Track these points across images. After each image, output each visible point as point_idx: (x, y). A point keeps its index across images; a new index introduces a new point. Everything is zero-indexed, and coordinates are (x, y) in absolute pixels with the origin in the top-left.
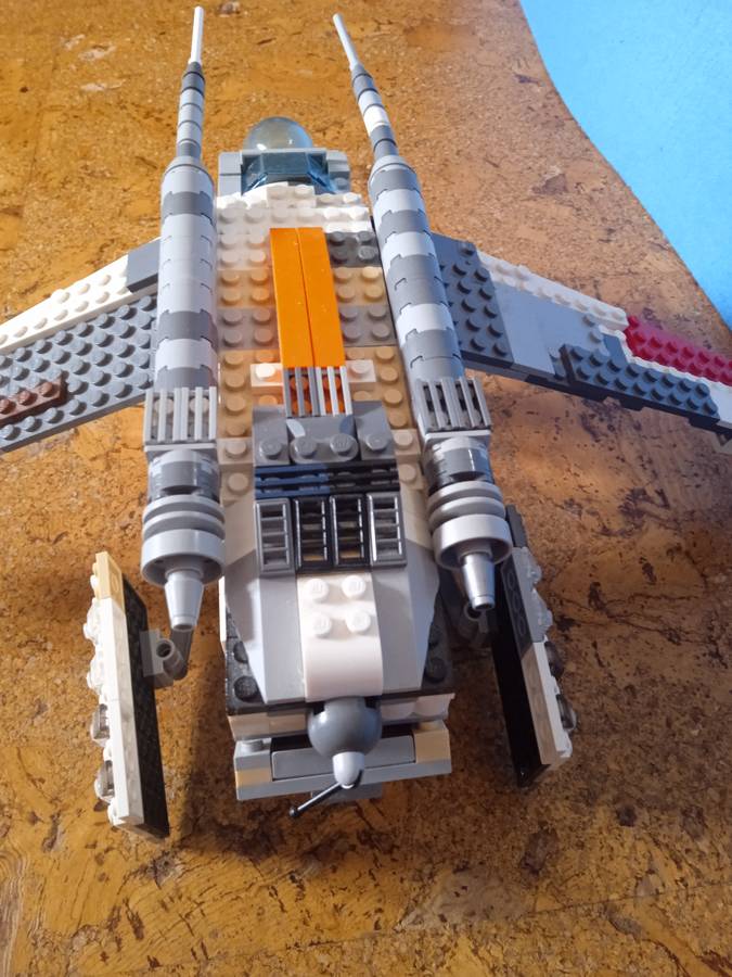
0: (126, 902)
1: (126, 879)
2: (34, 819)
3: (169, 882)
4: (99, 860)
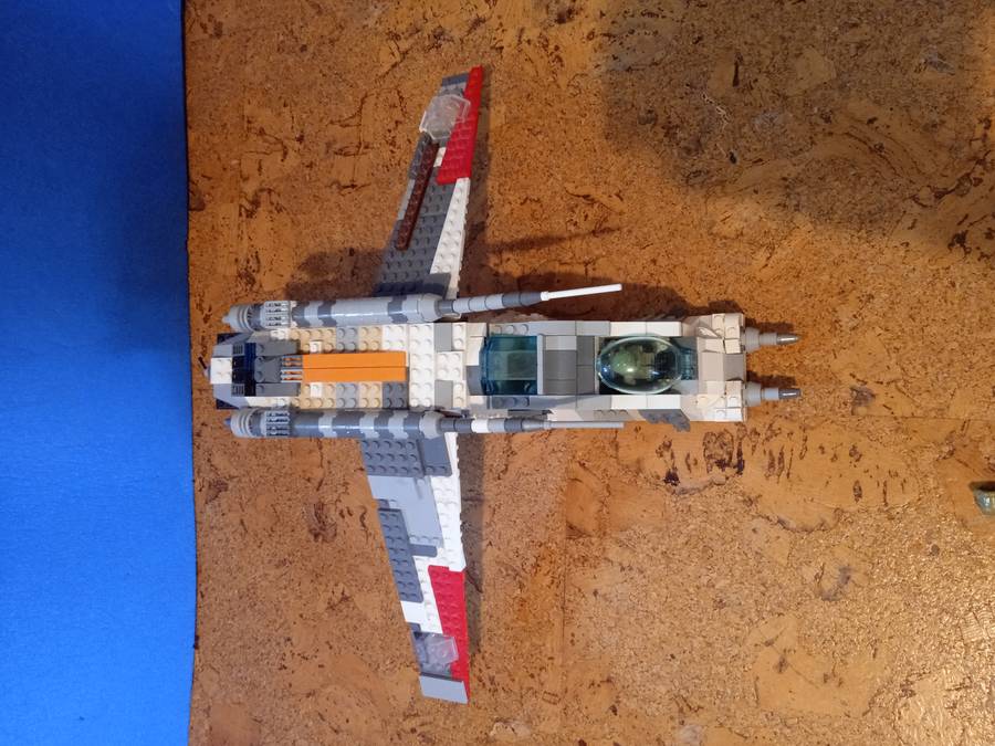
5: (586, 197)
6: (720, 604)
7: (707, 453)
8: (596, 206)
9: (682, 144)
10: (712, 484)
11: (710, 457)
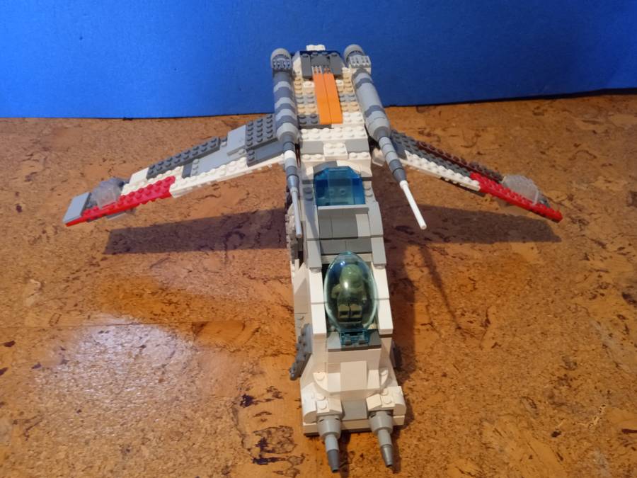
0: (615, 251)
1: (608, 252)
2: (600, 276)
3: (604, 242)
4: (606, 258)
5: (488, 321)
6: (126, 451)
7: (273, 430)
8: (483, 329)
9: (556, 392)
10: (243, 436)
11: (269, 433)
